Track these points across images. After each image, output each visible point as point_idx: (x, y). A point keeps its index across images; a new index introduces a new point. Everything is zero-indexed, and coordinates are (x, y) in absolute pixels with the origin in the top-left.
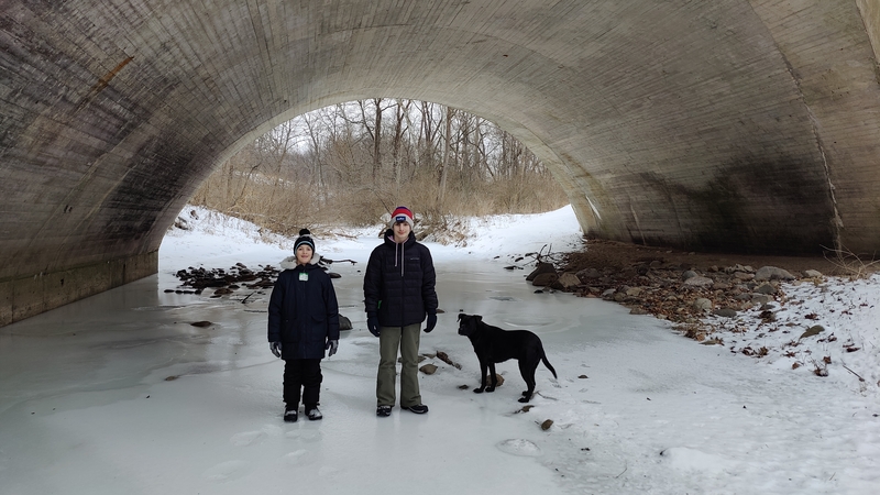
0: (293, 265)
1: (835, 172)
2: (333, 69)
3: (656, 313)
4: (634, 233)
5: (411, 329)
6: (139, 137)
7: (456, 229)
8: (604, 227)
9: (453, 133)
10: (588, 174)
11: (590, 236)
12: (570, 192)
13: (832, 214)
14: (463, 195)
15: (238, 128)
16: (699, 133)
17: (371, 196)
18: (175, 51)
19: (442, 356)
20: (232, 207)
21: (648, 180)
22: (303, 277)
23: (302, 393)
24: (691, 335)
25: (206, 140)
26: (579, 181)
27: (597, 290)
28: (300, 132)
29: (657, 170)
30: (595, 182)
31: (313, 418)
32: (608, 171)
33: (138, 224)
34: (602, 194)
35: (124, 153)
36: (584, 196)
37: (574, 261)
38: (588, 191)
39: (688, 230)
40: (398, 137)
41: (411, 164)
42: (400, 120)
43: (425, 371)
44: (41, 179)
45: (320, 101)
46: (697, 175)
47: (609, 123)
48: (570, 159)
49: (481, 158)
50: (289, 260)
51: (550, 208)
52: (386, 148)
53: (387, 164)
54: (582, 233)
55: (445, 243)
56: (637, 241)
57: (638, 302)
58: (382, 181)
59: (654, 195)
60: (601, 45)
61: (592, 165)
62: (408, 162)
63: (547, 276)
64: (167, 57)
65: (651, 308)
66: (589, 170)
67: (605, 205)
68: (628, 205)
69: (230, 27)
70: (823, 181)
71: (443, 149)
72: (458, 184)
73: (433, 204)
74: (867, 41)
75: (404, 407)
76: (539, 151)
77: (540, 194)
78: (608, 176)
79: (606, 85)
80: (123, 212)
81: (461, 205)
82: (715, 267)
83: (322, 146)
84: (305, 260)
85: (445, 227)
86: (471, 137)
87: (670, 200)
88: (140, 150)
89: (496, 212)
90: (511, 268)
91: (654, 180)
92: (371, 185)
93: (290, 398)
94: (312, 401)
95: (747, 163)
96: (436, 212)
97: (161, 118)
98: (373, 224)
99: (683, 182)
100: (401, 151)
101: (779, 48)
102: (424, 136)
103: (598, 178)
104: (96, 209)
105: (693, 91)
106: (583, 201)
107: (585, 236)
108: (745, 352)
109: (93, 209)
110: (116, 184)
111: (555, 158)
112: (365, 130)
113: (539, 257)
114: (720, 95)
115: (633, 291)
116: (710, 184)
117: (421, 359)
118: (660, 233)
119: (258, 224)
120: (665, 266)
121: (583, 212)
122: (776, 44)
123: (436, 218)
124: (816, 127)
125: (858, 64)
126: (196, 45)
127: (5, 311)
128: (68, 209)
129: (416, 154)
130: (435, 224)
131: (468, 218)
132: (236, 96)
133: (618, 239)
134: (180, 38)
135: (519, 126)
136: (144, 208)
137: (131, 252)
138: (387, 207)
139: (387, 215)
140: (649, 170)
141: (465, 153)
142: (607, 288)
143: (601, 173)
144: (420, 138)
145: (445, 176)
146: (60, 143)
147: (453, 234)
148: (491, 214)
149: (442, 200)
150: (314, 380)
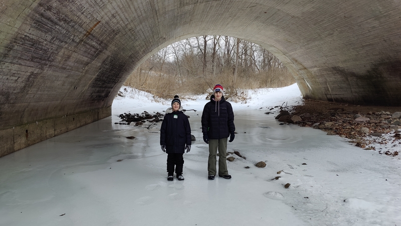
0: (171, 111)
2: (185, 23)
3: (340, 135)
4: (328, 96)
5: (223, 141)
6: (103, 56)
7: (242, 95)
8: (313, 94)
9: (240, 50)
10: (305, 68)
11: (306, 98)
12: (296, 77)
14: (245, 79)
15: (144, 51)
16: (363, 46)
17: (202, 81)
18: (118, 17)
19: (237, 153)
20: (141, 86)
21: (336, 70)
22: (176, 117)
23: (175, 168)
24: (358, 145)
25: (130, 57)
26: (301, 72)
27: (310, 123)
28: (170, 52)
29: (341, 65)
30: (309, 72)
31: (180, 179)
32: (316, 67)
33: (103, 94)
34: (312, 78)
35: (97, 63)
36: (303, 79)
37: (298, 110)
38: (305, 76)
39: (357, 94)
40: (214, 53)
41: (220, 65)
42: (215, 45)
43: (229, 160)
44: (65, 75)
45: (179, 38)
46: (361, 67)
47: (317, 43)
48: (296, 61)
49: (253, 62)
50: (170, 109)
51: (286, 85)
52: (209, 58)
53: (209, 66)
54: (302, 97)
55: (236, 102)
56: (330, 100)
57: (331, 129)
58: (207, 73)
59: (339, 77)
60: (313, 5)
61: (307, 64)
63: (285, 117)
64: (114, 20)
65: (338, 132)
66: (306, 66)
67: (314, 83)
68: (326, 83)
69: (141, 6)
71: (235, 58)
72: (242, 74)
73: (231, 84)
75: (220, 176)
76: (281, 58)
77: (281, 78)
78: (315, 69)
79: (315, 25)
80: (97, 89)
81: (244, 84)
82: (371, 113)
83: (180, 58)
84: (176, 109)
85: (236, 94)
86: (248, 52)
87: (347, 79)
88: (104, 62)
89: (260, 87)
90: (268, 113)
91: (339, 70)
92: (202, 76)
93: (170, 170)
94: (180, 172)
95: (387, 61)
96: (232, 87)
97: (112, 47)
98: (203, 93)
99: (354, 71)
100: (216, 60)
102: (226, 52)
103: (310, 70)
104: (86, 88)
105: (360, 26)
106: (303, 81)
107: (304, 98)
108: (386, 154)
109: (85, 88)
110: (94, 77)
111: (289, 61)
112: (199, 50)
113: (281, 108)
114: (374, 27)
115: (328, 124)
116: (368, 71)
117: (228, 154)
118: (342, 96)
119: (153, 94)
120: (344, 112)
121: (303, 86)
123: (232, 90)
126: (126, 15)
127: (51, 132)
128: (75, 88)
129: (223, 61)
130: (232, 93)
131: (247, 90)
132: (143, 37)
133: (320, 99)
134: (120, 12)
135: (271, 46)
136: (106, 87)
137: (100, 106)
138: (209, 85)
139: (210, 89)
140: (337, 65)
141: (245, 60)
142: (315, 122)
143: (312, 67)
144: (224, 53)
145: (236, 71)
146: (72, 59)
147: (240, 98)
148: (258, 88)
149: (235, 82)
150: (181, 163)
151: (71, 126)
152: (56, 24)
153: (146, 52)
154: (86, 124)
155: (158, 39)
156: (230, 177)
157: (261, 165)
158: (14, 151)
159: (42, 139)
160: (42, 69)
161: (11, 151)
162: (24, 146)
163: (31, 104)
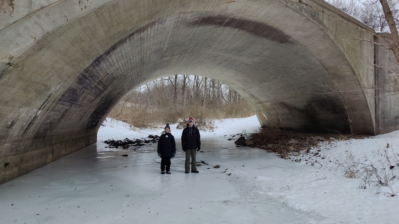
0: (164, 133)
1: (346, 103)
2: (163, 67)
3: (275, 152)
4: (280, 126)
5: (194, 150)
6: (103, 95)
7: (209, 125)
8: (269, 124)
10: (261, 102)
11: (264, 127)
12: (255, 110)
13: (348, 118)
14: (213, 110)
15: (128, 89)
16: (299, 88)
17: (173, 111)
18: (119, 70)
20: (117, 117)
21: (284, 105)
22: (167, 136)
23: (165, 167)
24: (282, 157)
25: (118, 94)
26: (258, 105)
27: (259, 146)
29: (286, 101)
30: (264, 105)
31: (169, 173)
32: (268, 101)
33: (94, 124)
34: (267, 110)
35: (98, 100)
36: (260, 111)
37: (255, 136)
38: (262, 109)
39: (300, 124)
40: (184, 86)
41: (190, 97)
42: (185, 79)
44: (79, 110)
45: (157, 77)
46: (300, 103)
47: (267, 83)
48: (254, 96)
49: (220, 95)
50: (164, 132)
51: (249, 116)
52: (179, 90)
53: (179, 97)
54: (260, 126)
55: (205, 131)
56: (282, 129)
57: (271, 149)
58: (177, 105)
59: (286, 111)
60: (259, 58)
61: (262, 99)
62: (189, 96)
63: (242, 142)
64: (117, 72)
65: (274, 151)
66: (261, 101)
67: (269, 115)
68: (277, 114)
69: (135, 61)
70: (343, 106)
71: (204, 91)
72: (210, 106)
73: (199, 114)
74: (346, 60)
75: (192, 172)
76: (242, 94)
77: (245, 109)
78: (269, 103)
79: (263, 70)
80: (92, 119)
81: (211, 114)
84: (168, 132)
85: (205, 124)
86: (216, 85)
87: (292, 113)
88: (101, 100)
89: (227, 118)
90: (230, 139)
91: (285, 105)
92: (173, 107)
93: (163, 169)
94: (168, 169)
95: (317, 99)
96: (201, 118)
97: (110, 88)
98: (174, 123)
99: (296, 106)
100: (186, 92)
101: (319, 61)
102: (195, 85)
103: (265, 104)
104: (87, 119)
105: (294, 73)
106: (260, 113)
107: (262, 127)
109: (86, 119)
110: (93, 110)
111: (248, 96)
112: (170, 83)
113: (242, 135)
114: (303, 75)
115: (270, 146)
116: (305, 106)
118: (290, 126)
119: (129, 123)
120: (288, 138)
121: (261, 118)
122: (318, 60)
123: (201, 120)
124: (337, 87)
125: (346, 67)
126: (125, 67)
127: (63, 152)
128: (81, 119)
129: (192, 93)
130: (200, 122)
131: (214, 120)
132: (131, 79)
133: (274, 128)
134: (121, 67)
135: (233, 84)
136: (97, 118)
137: (91, 134)
138: (180, 115)
139: (180, 119)
140: (283, 101)
141: (214, 92)
142: (263, 145)
143: (266, 102)
144: (194, 86)
145: (205, 103)
146: (86, 99)
147: (208, 127)
148: (225, 118)
149: (203, 112)
150: (169, 164)
151: (74, 149)
152: (87, 79)
153: (129, 89)
154: (82, 148)
155: (140, 79)
156: (198, 172)
157: (217, 167)
158: (47, 164)
159: (59, 157)
160: (71, 107)
161: (45, 164)
162: (51, 161)
163: (59, 130)
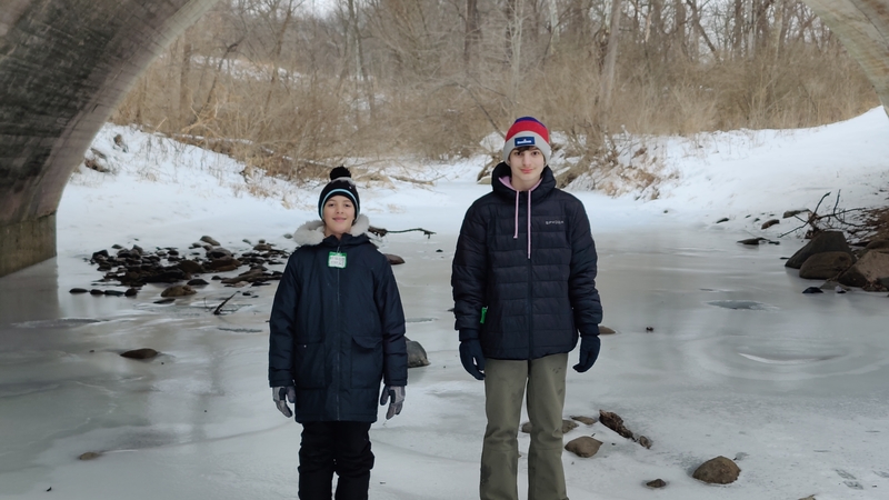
0: (317, 238)
5: (547, 366)
12: (881, 82)
14: (652, 91)
17: (462, 99)
19: (611, 421)
20: (190, 127)
22: (337, 260)
23: (334, 488)
33: (19, 163)
41: (543, 31)
43: (577, 449)
48: (881, 8)
49: (688, 14)
50: (311, 227)
51: (836, 116)
53: (492, 33)
55: (612, 192)
58: (482, 67)
63: (830, 258)
72: (641, 69)
73: (587, 113)
81: (646, 113)
84: (341, 228)
85: (613, 160)
88: (21, 19)
89: (721, 126)
90: (753, 243)
92: (460, 77)
96: (595, 129)
98: (466, 155)
111: (850, 9)
113: (814, 218)
117: (569, 426)
119: (241, 159)
123: (594, 140)
129: (553, 10)
130: (592, 153)
137: (7, 217)
138: (492, 118)
139: (493, 134)
145: (613, 53)
147: (631, 174)
148: (711, 130)
149: (608, 102)
150: (358, 464)
157: (717, 472)
